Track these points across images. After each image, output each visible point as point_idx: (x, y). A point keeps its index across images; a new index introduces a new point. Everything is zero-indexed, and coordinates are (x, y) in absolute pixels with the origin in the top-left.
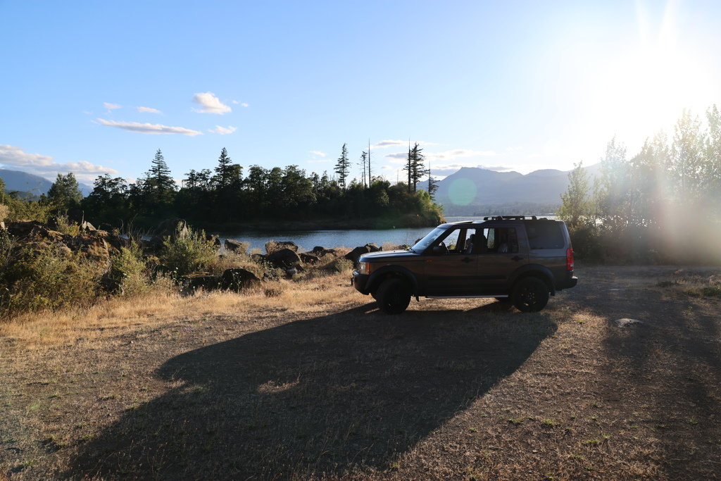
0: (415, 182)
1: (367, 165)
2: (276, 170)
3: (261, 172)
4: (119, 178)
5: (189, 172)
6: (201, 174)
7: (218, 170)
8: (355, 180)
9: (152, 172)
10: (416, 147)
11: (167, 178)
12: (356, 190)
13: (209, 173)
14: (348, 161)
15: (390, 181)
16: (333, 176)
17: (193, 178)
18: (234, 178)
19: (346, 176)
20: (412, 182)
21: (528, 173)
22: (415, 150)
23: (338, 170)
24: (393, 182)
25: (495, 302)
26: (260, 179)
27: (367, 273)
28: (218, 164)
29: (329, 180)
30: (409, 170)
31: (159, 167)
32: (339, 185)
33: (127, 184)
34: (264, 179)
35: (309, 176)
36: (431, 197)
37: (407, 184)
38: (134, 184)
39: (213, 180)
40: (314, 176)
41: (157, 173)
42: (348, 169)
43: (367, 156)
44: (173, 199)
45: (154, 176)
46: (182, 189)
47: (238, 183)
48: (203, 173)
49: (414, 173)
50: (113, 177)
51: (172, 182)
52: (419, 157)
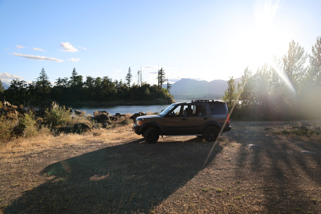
0: (161, 85)
1: (140, 77)
2: (98, 78)
3: (92, 79)
4: (23, 81)
5: (58, 79)
6: (63, 80)
7: (71, 78)
8: (134, 83)
9: (40, 78)
10: (162, 69)
11: (47, 81)
12: (135, 88)
13: (67, 79)
14: (131, 75)
15: (150, 84)
16: (125, 81)
17: (59, 81)
18: (79, 82)
19: (130, 81)
20: (160, 84)
21: (210, 81)
22: (161, 70)
23: (127, 79)
24: (152, 84)
25: (197, 138)
26: (91, 82)
27: (140, 125)
28: (71, 75)
29: (123, 83)
30: (159, 79)
31: (43, 76)
32: (127, 85)
33: (27, 84)
34: (93, 82)
35: (114, 81)
36: (168, 91)
37: (158, 85)
38: (31, 84)
39: (69, 82)
40: (116, 81)
41: (42, 79)
42: (131, 78)
43: (140, 73)
44: (50, 91)
45: (41, 80)
46: (55, 87)
47: (81, 84)
48: (64, 79)
49: (161, 81)
50: (20, 80)
51: (49, 83)
52: (163, 73)
